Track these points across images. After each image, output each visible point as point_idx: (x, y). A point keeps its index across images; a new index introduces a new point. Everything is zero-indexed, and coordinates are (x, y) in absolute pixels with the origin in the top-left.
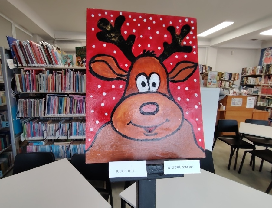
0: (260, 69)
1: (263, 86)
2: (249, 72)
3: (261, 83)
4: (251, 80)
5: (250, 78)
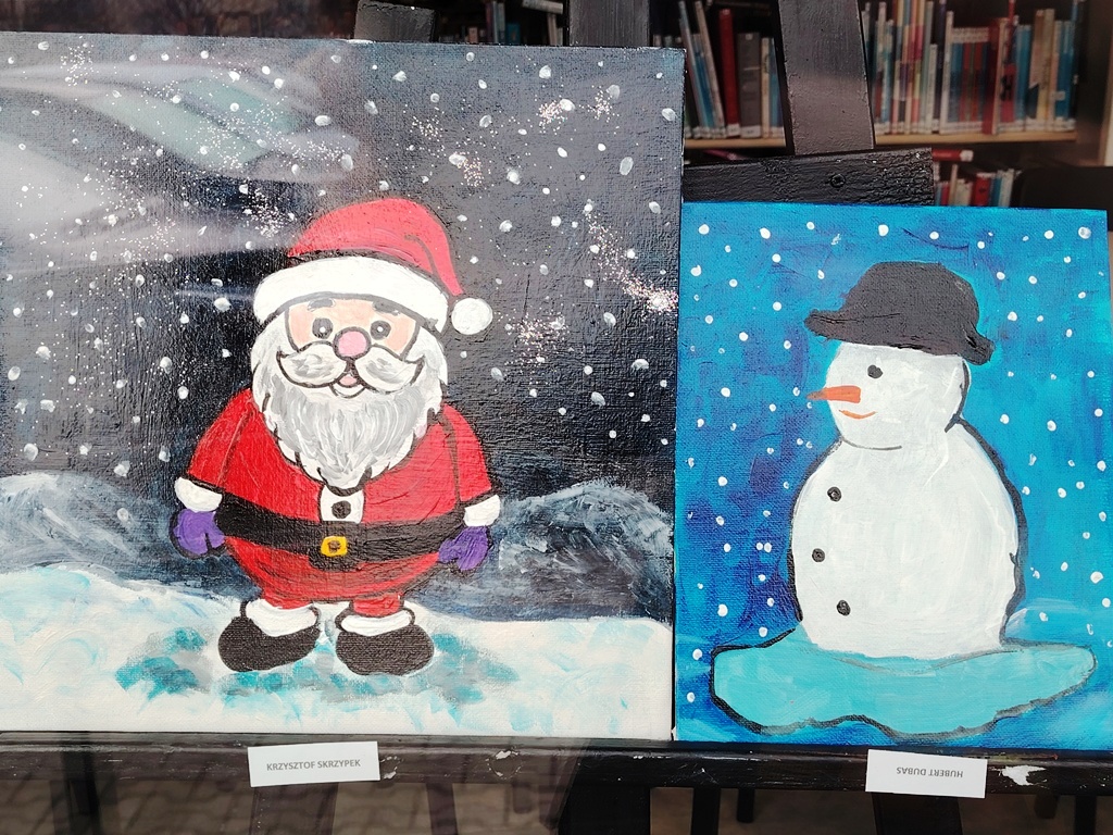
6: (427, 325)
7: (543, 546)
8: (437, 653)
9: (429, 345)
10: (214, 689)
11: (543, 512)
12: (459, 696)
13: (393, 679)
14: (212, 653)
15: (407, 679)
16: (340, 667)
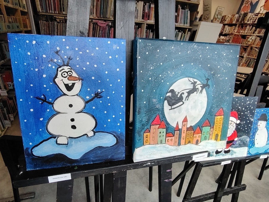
0: (237, 18)
1: (235, 35)
2: (227, 20)
3: (234, 32)
4: (226, 29)
5: (226, 26)
6: (235, 123)
7: (240, 142)
8: (231, 151)
9: (235, 125)
10: (214, 156)
11: (240, 139)
12: (232, 155)
13: (227, 154)
14: (214, 153)
15: (228, 154)
16: (224, 153)
